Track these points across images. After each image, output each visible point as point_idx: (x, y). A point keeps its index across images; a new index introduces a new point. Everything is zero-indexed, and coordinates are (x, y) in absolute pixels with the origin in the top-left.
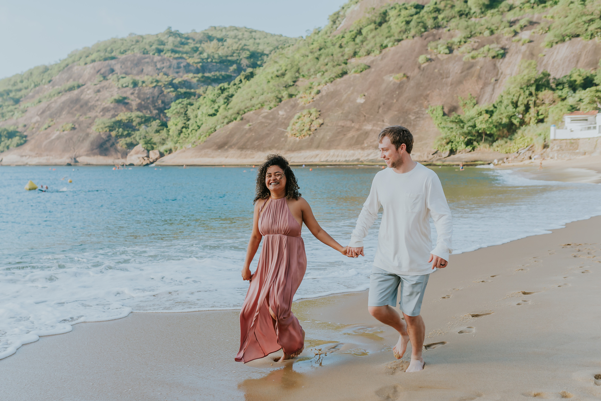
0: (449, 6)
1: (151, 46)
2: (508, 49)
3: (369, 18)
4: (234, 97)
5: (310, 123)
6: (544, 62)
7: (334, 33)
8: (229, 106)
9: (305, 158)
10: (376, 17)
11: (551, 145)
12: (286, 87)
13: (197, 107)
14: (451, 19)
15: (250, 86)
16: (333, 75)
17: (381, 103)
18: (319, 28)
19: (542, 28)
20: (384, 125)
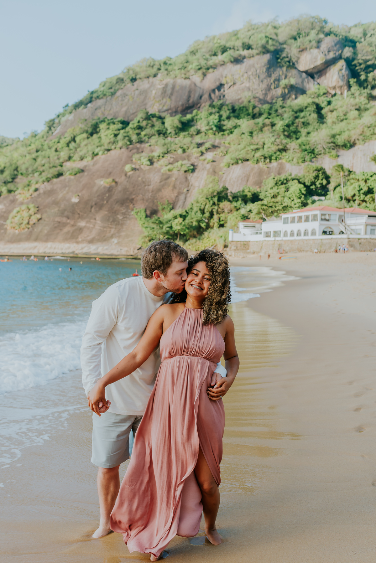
0: (150, 125)
2: (197, 165)
3: (81, 128)
5: (28, 218)
6: (224, 179)
7: (50, 138)
10: (88, 128)
11: (230, 245)
12: (5, 183)
14: (152, 136)
16: (50, 176)
17: (94, 203)
18: (35, 131)
19: (222, 152)
20: (96, 223)
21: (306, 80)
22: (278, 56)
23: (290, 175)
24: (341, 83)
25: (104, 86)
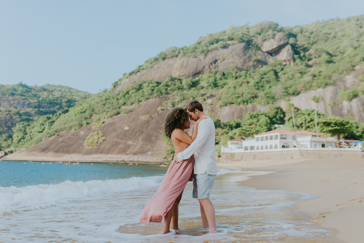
0: (173, 84)
1: (8, 91)
3: (132, 86)
4: (55, 123)
5: (98, 139)
6: (218, 115)
7: (115, 92)
8: (51, 127)
9: (93, 159)
10: (137, 86)
11: (222, 156)
12: (85, 118)
13: (32, 127)
14: (174, 90)
15: (65, 117)
16: (112, 114)
17: (138, 130)
18: (106, 89)
19: (217, 99)
20: (138, 142)
21: (267, 57)
22: (250, 43)
23: (260, 111)
24: (289, 58)
25: (147, 62)
